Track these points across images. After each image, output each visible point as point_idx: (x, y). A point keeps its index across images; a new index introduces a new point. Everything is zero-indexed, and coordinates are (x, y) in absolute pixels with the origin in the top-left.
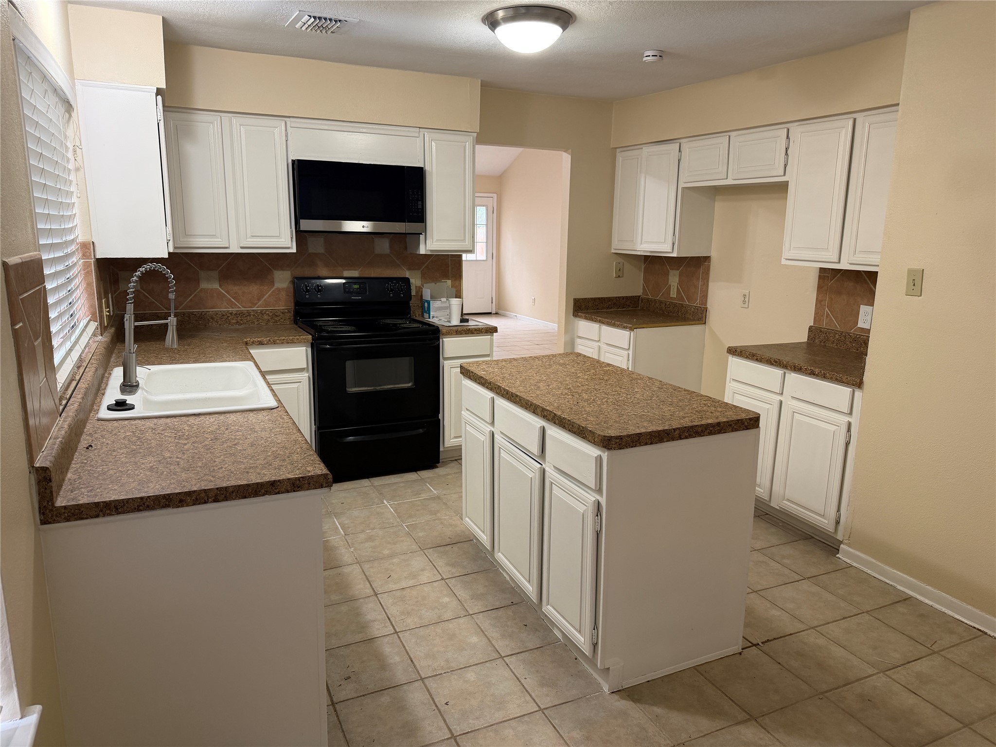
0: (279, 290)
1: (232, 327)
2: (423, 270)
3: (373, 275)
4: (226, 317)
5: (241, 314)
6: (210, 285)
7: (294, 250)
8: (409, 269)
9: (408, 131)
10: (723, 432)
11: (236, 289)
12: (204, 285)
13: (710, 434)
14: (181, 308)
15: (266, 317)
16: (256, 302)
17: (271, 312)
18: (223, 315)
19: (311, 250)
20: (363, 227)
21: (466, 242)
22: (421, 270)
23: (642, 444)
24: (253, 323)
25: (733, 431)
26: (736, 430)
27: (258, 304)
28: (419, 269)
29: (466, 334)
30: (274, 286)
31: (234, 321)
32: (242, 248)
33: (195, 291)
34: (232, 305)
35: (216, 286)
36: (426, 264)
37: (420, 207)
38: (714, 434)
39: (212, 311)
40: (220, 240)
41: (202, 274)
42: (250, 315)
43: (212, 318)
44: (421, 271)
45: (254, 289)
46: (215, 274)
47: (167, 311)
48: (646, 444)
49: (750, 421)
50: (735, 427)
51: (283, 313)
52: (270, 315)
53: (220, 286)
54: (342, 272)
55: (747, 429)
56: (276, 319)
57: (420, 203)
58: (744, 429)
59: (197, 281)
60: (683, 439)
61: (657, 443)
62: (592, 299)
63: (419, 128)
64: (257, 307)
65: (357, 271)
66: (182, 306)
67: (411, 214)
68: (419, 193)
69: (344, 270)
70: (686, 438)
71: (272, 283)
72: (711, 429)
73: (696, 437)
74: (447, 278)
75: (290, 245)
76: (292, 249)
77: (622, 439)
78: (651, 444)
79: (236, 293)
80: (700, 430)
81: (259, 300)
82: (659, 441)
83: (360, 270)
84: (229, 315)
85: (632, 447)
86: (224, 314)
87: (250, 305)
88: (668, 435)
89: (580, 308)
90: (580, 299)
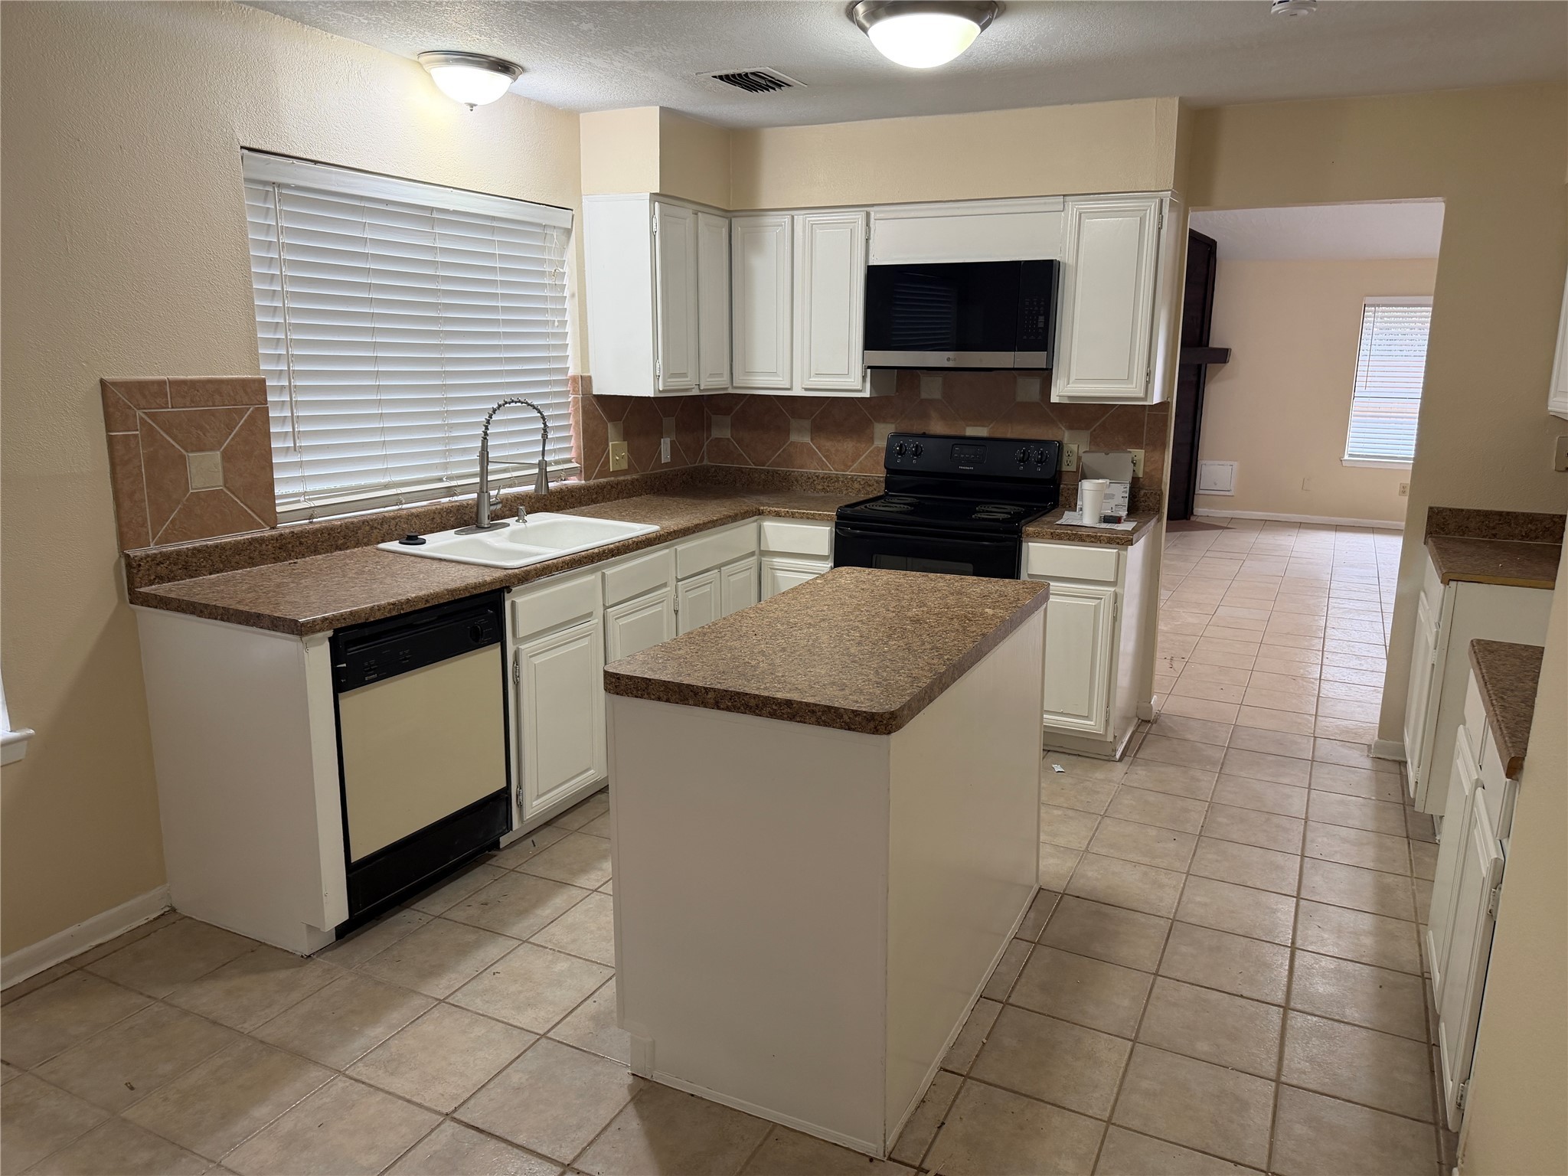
0: (878, 449)
1: (816, 495)
2: (1095, 430)
3: (1009, 435)
4: (811, 480)
5: (827, 478)
6: (801, 438)
7: (867, 394)
8: (1071, 428)
9: (1045, 203)
10: (798, 720)
11: (828, 444)
12: (794, 438)
13: (773, 715)
14: (768, 464)
15: (856, 485)
16: (850, 464)
17: (863, 479)
18: (809, 478)
19: (924, 395)
20: (948, 359)
21: (1132, 384)
22: (1092, 430)
23: (653, 697)
24: (841, 491)
25: (819, 724)
26: (826, 724)
27: (853, 467)
28: (1087, 428)
29: (1069, 540)
30: (873, 443)
31: (820, 487)
32: (806, 389)
33: (784, 444)
34: (823, 466)
35: (807, 439)
36: (1101, 421)
37: (1041, 325)
38: (781, 717)
39: (798, 472)
40: (781, 379)
41: (794, 423)
42: (838, 481)
43: (797, 481)
44: (1091, 433)
45: (848, 446)
46: (807, 423)
47: (754, 467)
48: (659, 699)
49: (856, 716)
50: (823, 718)
51: (877, 482)
52: (862, 483)
53: (812, 440)
54: (965, 429)
55: (850, 729)
56: (868, 489)
57: (1041, 319)
58: (841, 728)
59: (788, 433)
60: (723, 709)
61: (677, 703)
62: (1478, 512)
63: (1064, 196)
64: (851, 472)
65: (986, 428)
66: (770, 462)
67: (1025, 337)
68: (1042, 303)
69: (968, 426)
70: (728, 709)
71: (871, 440)
72: (774, 707)
73: (746, 713)
74: (1139, 446)
75: (859, 387)
76: (865, 392)
77: (618, 678)
78: (668, 701)
79: (828, 450)
80: (753, 703)
81: (854, 461)
82: (681, 700)
83: (991, 426)
84: (815, 478)
85: (636, 697)
86: (810, 476)
87: (842, 467)
88: (696, 694)
89: (1443, 529)
90: (1444, 509)
